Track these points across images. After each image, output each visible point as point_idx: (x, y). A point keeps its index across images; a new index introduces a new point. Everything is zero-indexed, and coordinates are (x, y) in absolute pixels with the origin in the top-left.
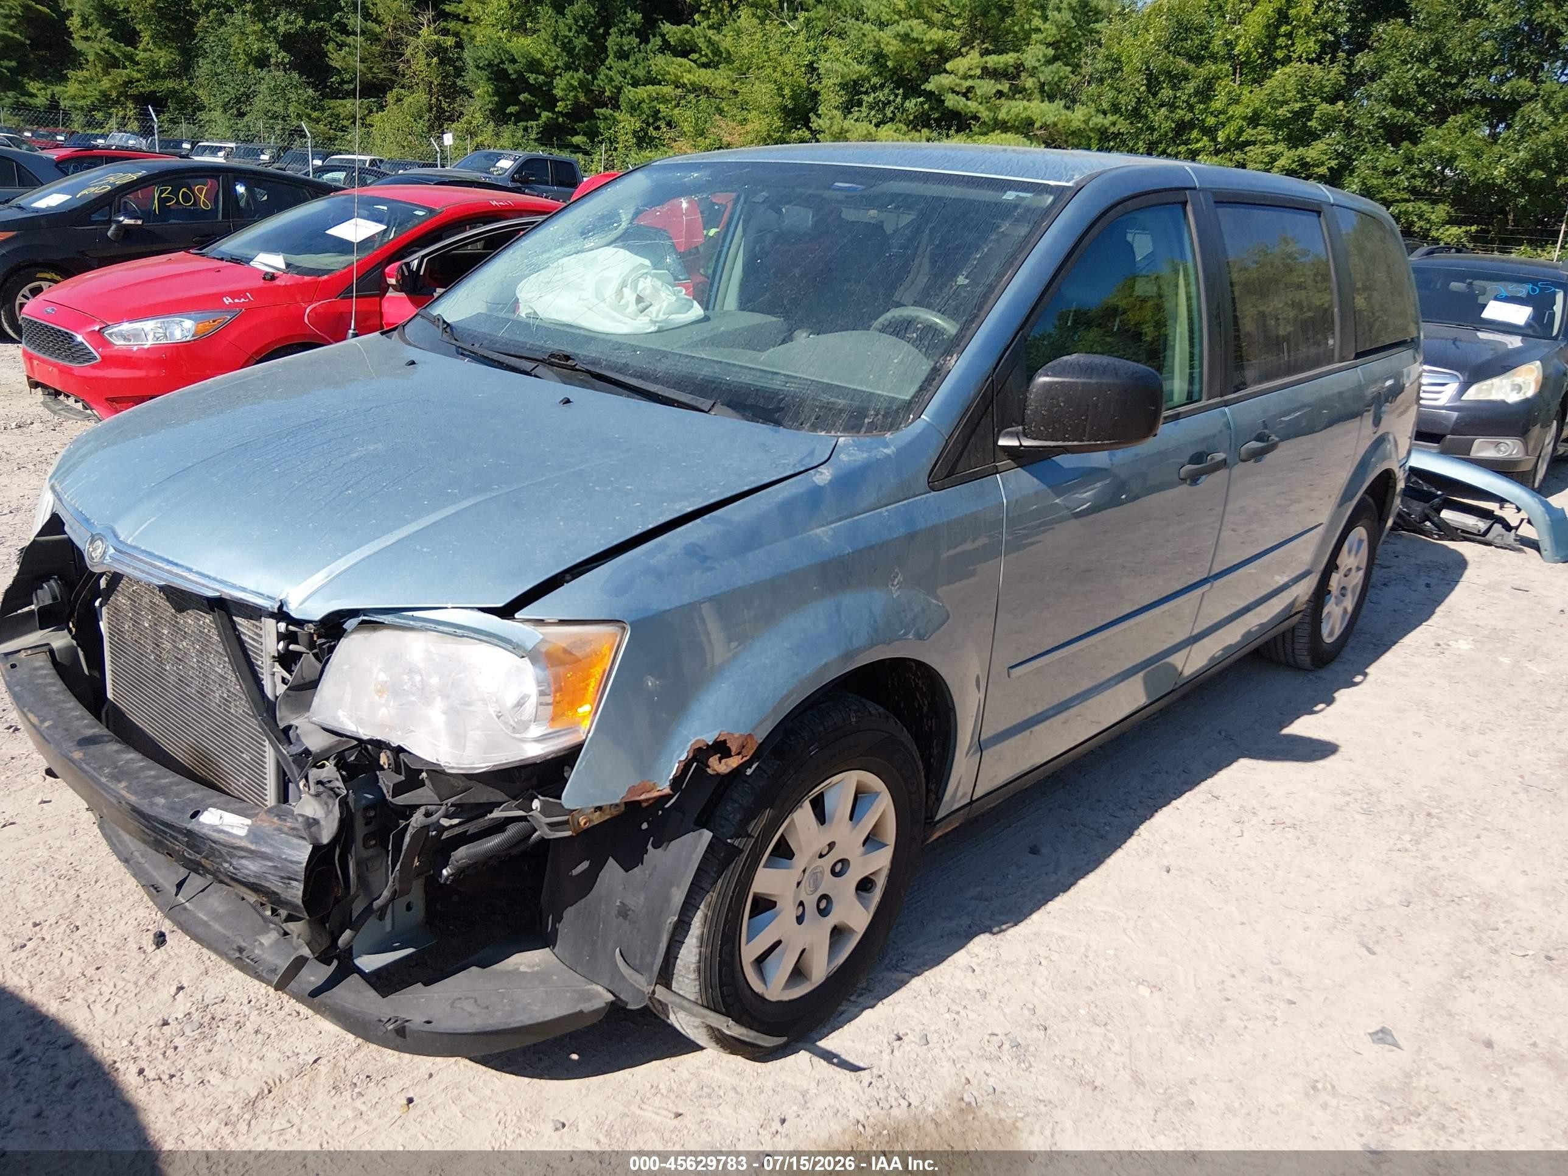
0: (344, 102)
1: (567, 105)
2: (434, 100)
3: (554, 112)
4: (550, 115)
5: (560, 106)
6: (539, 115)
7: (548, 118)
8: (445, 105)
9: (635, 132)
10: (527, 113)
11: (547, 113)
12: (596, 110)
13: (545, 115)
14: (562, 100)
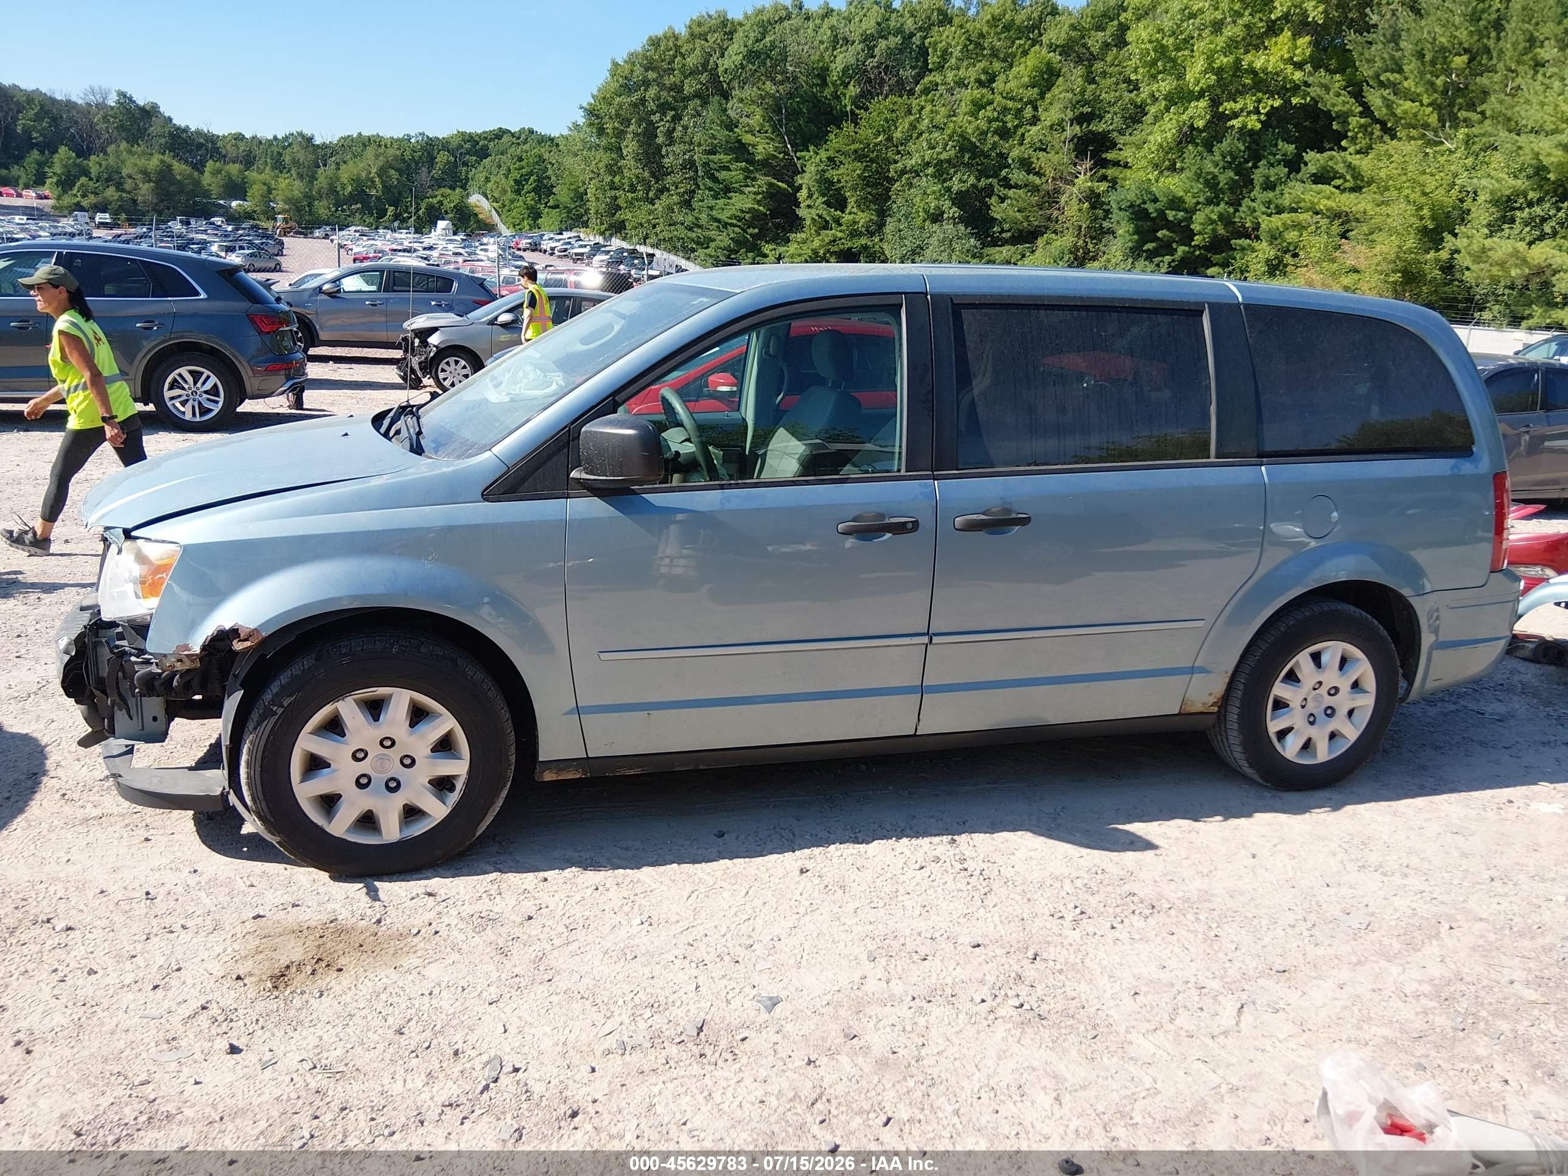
0: (1001, 249)
1: (1204, 239)
2: (1080, 243)
3: (1189, 245)
4: (1187, 249)
5: (1197, 240)
6: (1176, 250)
7: (1184, 252)
8: (1090, 246)
9: (1268, 261)
10: (1166, 248)
11: (1183, 248)
12: (1233, 242)
13: (1181, 250)
14: (1200, 233)
